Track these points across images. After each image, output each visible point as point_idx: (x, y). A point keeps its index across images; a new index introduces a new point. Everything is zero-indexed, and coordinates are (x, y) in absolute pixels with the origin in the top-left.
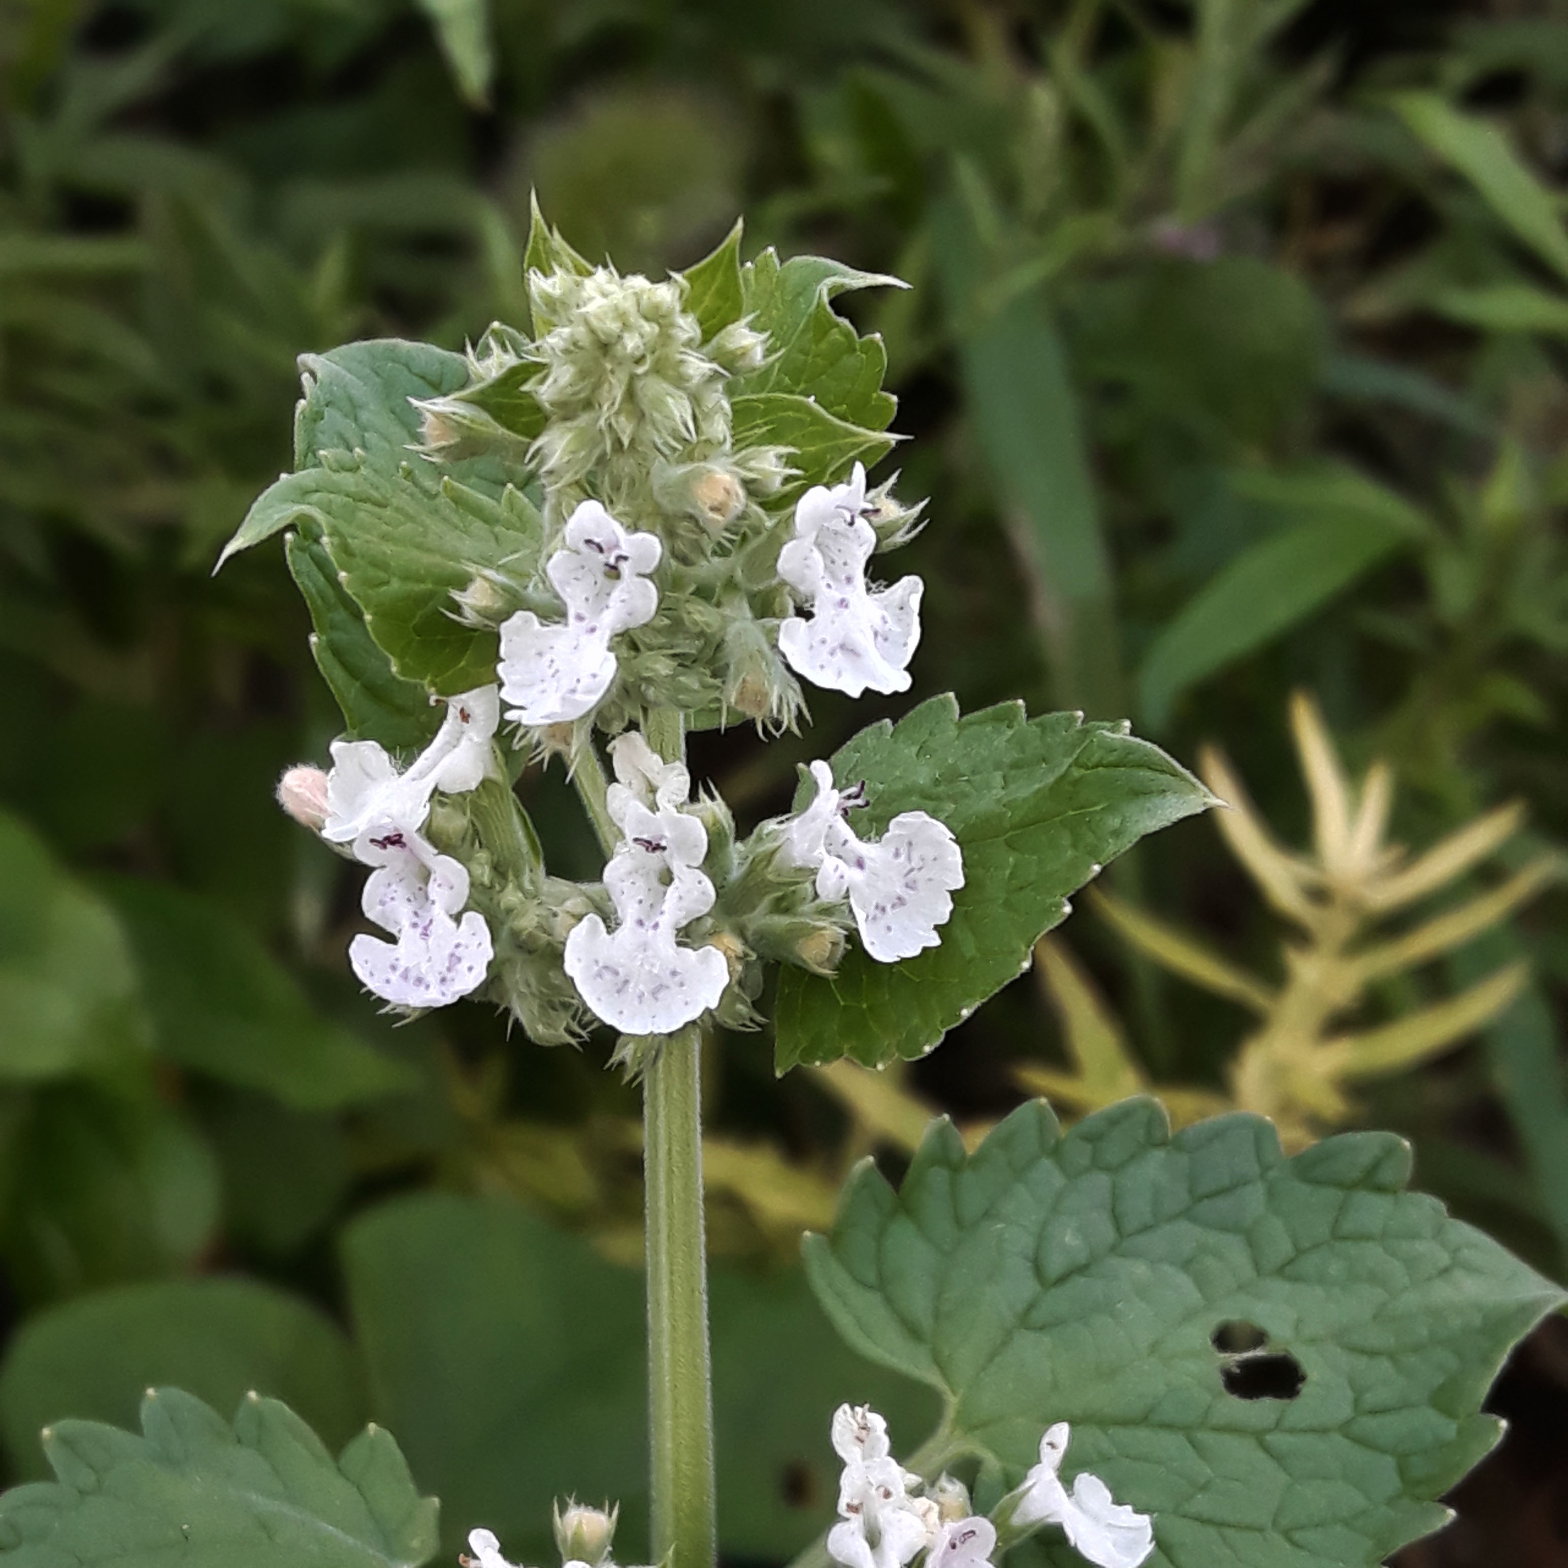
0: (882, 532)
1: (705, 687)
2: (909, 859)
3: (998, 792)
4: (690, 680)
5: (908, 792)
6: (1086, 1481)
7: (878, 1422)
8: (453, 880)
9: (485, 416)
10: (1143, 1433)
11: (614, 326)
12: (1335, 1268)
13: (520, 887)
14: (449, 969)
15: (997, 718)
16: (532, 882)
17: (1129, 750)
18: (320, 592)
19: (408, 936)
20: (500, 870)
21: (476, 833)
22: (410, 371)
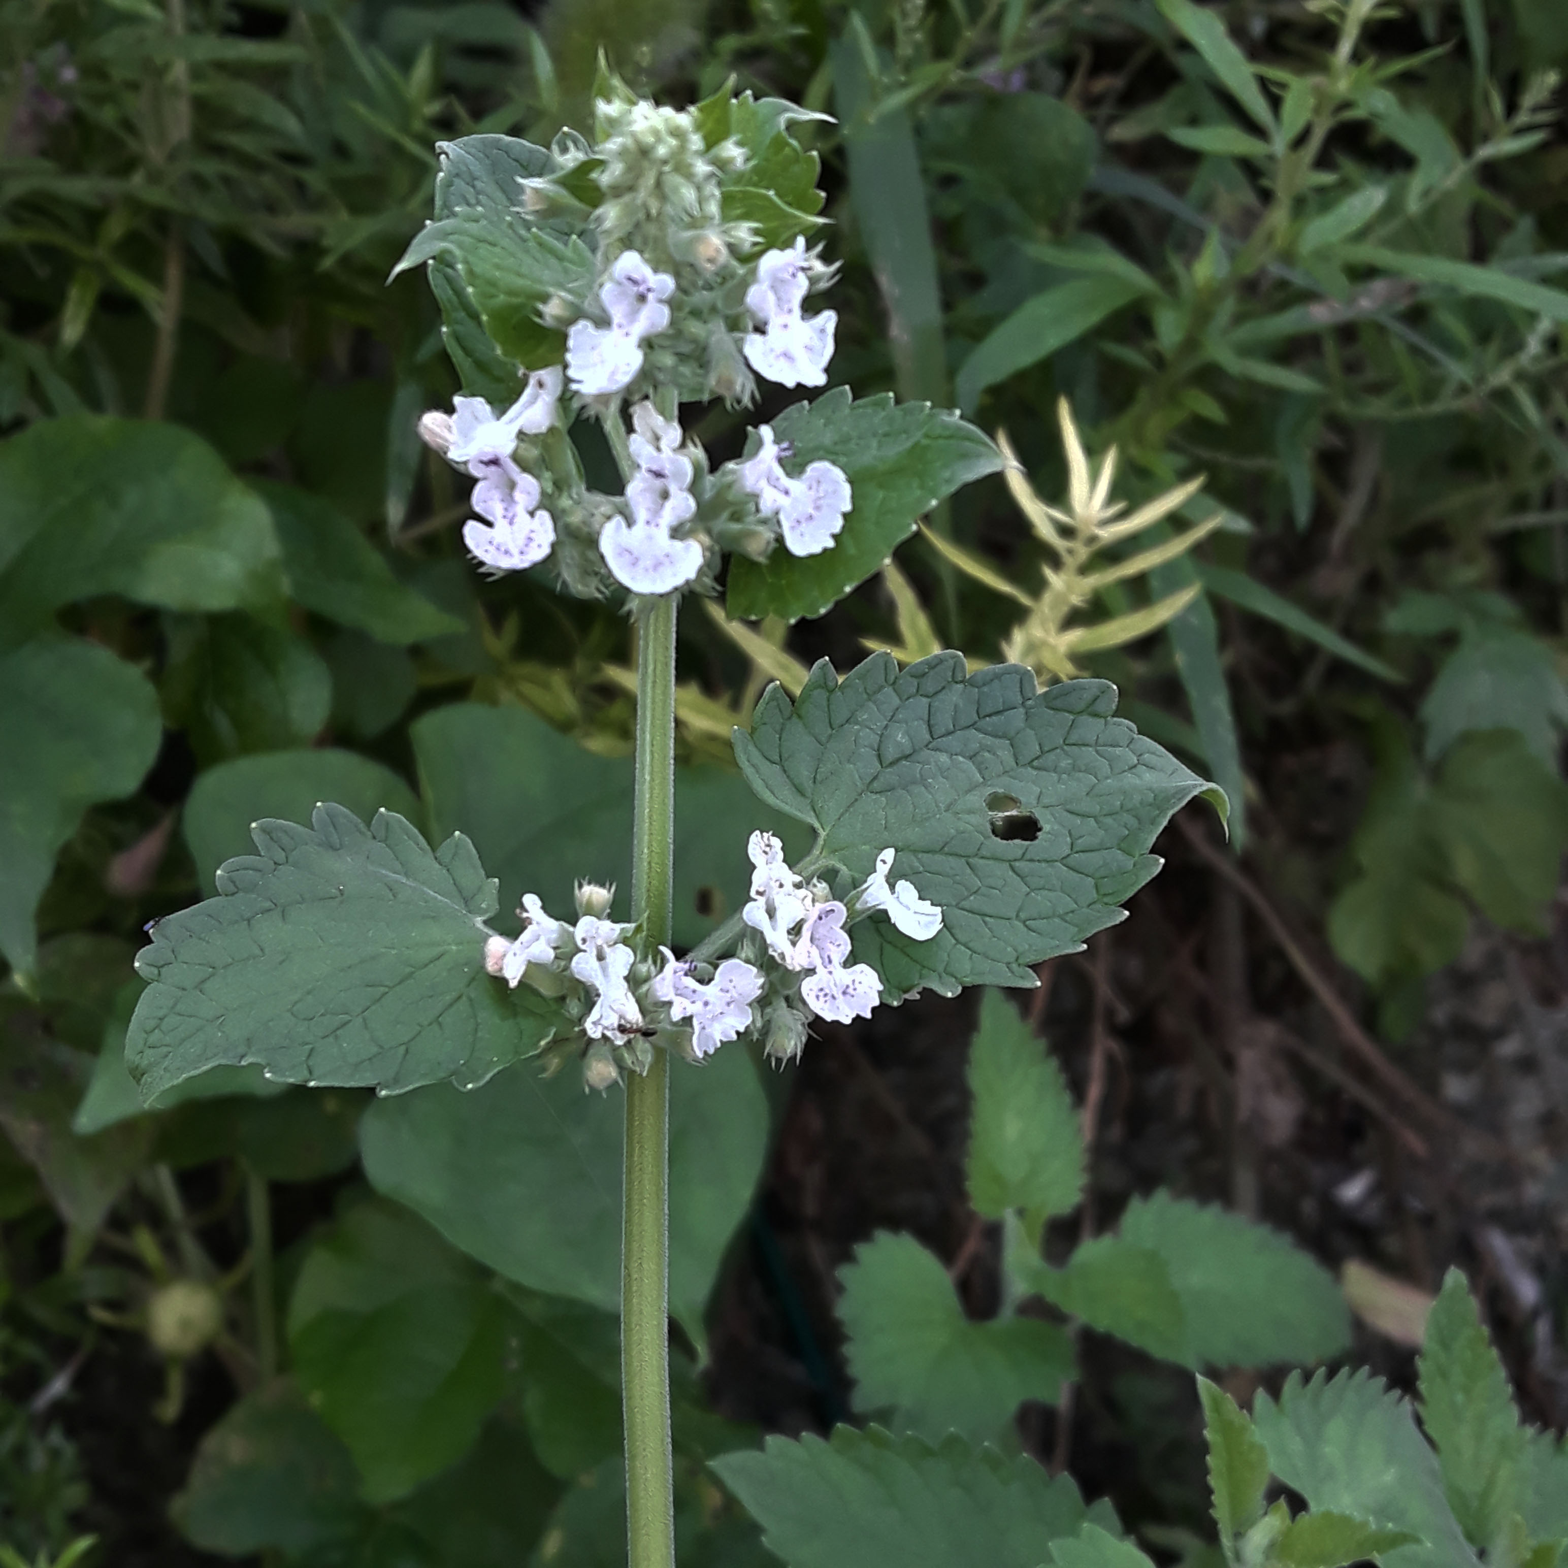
0: (813, 281)
1: (695, 374)
2: (818, 491)
3: (874, 452)
4: (685, 370)
5: (817, 449)
6: (903, 886)
7: (777, 843)
8: (531, 489)
9: (563, 192)
10: (939, 857)
11: (651, 139)
12: (1065, 763)
13: (571, 498)
14: (527, 545)
15: (876, 404)
16: (578, 494)
17: (959, 428)
18: (449, 301)
19: (500, 523)
20: (559, 485)
21: (544, 460)
22: (509, 156)
